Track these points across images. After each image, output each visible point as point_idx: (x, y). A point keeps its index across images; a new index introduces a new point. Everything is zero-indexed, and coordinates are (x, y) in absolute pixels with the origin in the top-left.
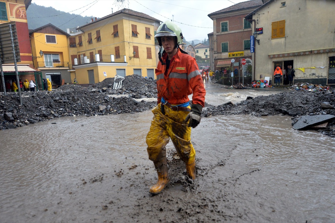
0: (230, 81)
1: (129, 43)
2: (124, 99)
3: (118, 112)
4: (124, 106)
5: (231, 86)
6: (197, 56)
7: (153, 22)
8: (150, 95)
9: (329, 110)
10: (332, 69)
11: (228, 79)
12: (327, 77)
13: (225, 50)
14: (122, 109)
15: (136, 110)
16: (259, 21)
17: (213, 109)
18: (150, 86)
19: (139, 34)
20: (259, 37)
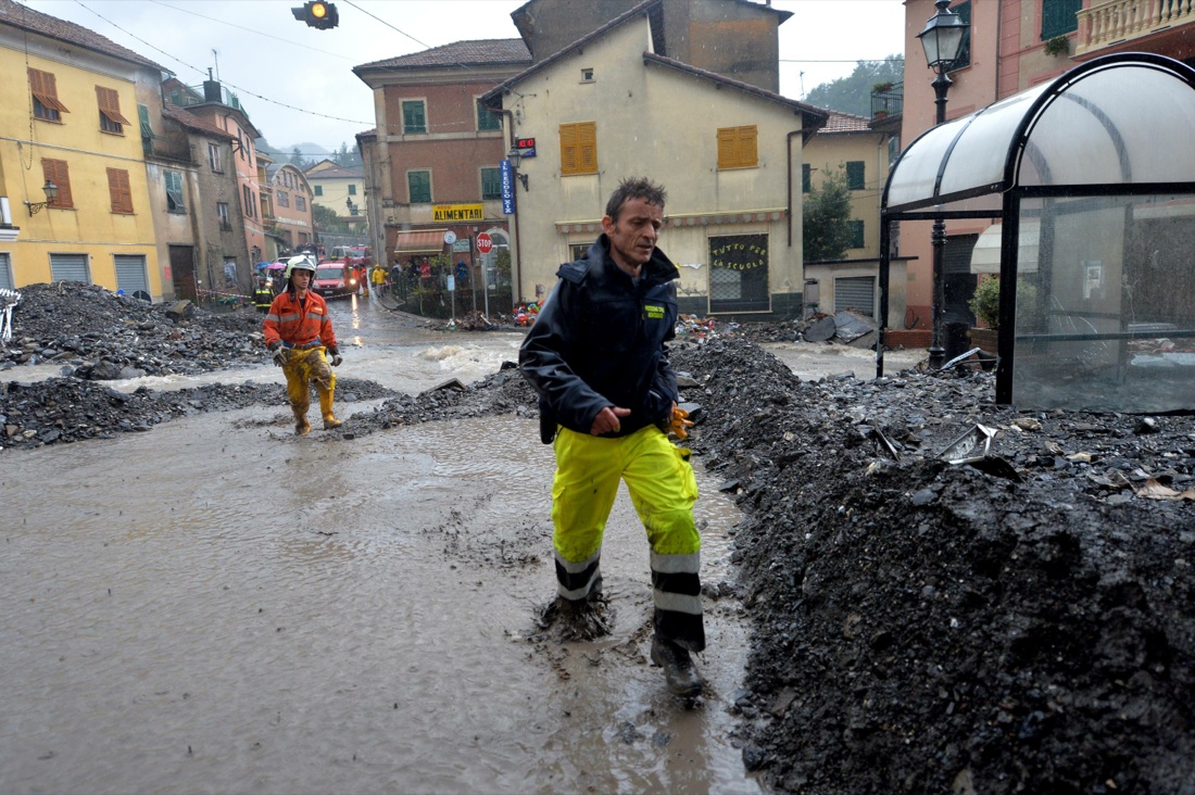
0: (443, 304)
1: (19, 144)
2: (62, 386)
3: (45, 438)
4: (65, 414)
5: (447, 319)
6: (317, 206)
7: (132, 71)
8: (158, 364)
9: (690, 390)
10: (717, 272)
11: (437, 297)
12: (707, 294)
13: (420, 195)
14: (59, 426)
15: (121, 423)
16: (522, 116)
17: (407, 405)
18: (148, 329)
19: (67, 111)
20: (526, 167)
